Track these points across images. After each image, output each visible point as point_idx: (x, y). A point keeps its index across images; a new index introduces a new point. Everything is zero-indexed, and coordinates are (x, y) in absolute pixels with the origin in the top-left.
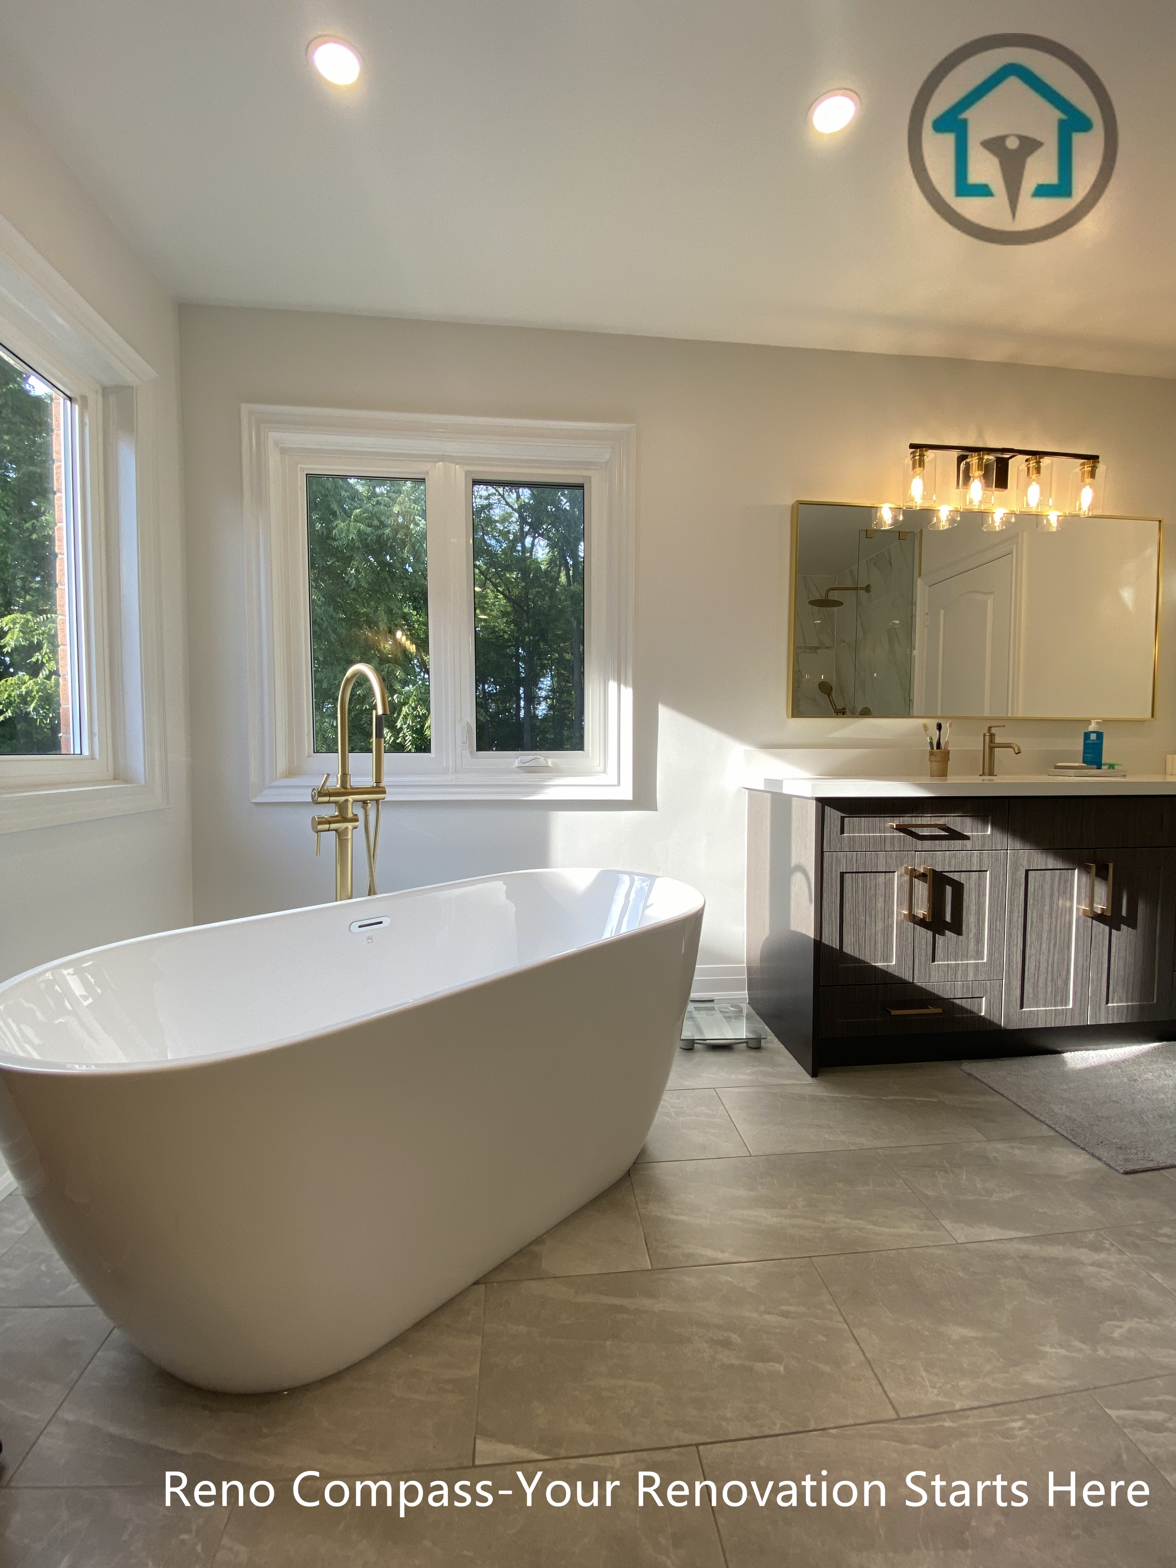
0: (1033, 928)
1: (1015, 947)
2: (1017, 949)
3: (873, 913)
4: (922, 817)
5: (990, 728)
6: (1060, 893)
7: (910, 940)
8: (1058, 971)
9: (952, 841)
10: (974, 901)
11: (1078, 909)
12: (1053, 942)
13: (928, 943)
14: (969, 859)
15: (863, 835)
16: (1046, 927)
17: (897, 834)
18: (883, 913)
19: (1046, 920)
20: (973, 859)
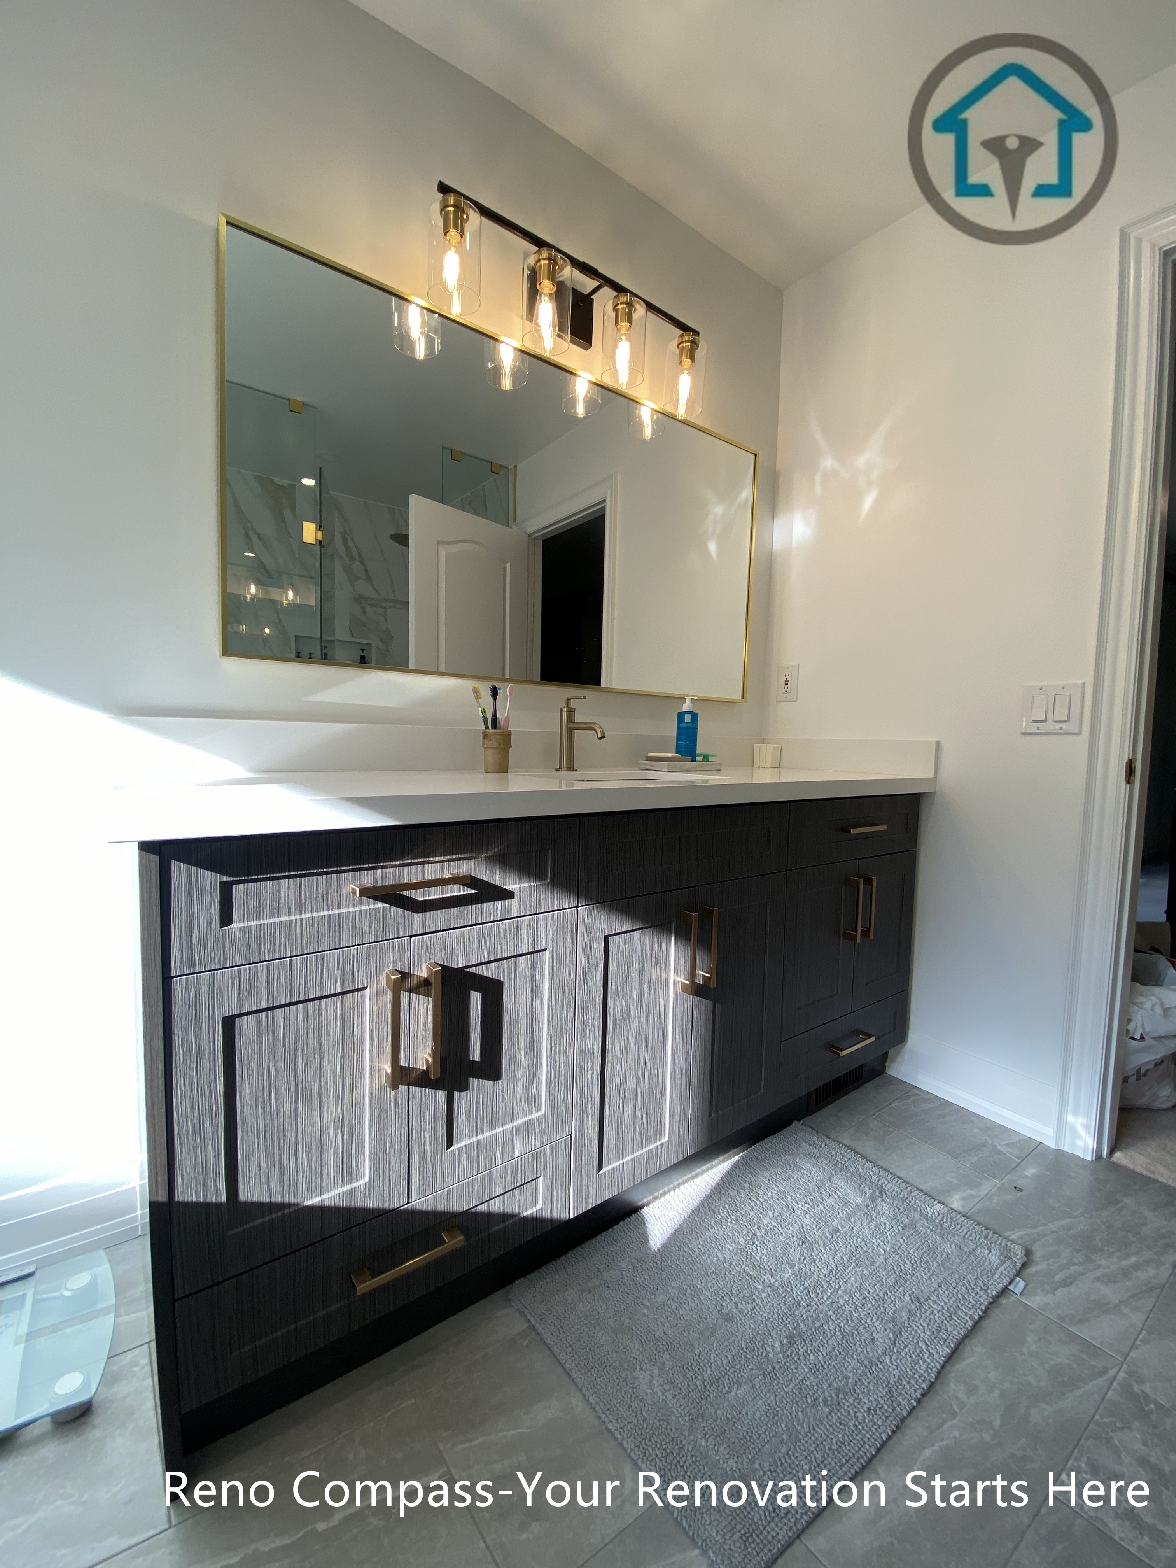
0: (617, 1031)
1: (590, 1072)
2: (593, 1074)
3: (316, 1088)
4: (423, 863)
5: (568, 700)
6: (653, 964)
7: (401, 1121)
8: (651, 1088)
9: (484, 905)
10: (524, 1010)
11: (675, 983)
12: (643, 1044)
13: (439, 1114)
14: (514, 935)
15: (285, 919)
16: (634, 1023)
17: (369, 905)
18: (339, 1081)
19: (634, 1012)
20: (520, 933)
